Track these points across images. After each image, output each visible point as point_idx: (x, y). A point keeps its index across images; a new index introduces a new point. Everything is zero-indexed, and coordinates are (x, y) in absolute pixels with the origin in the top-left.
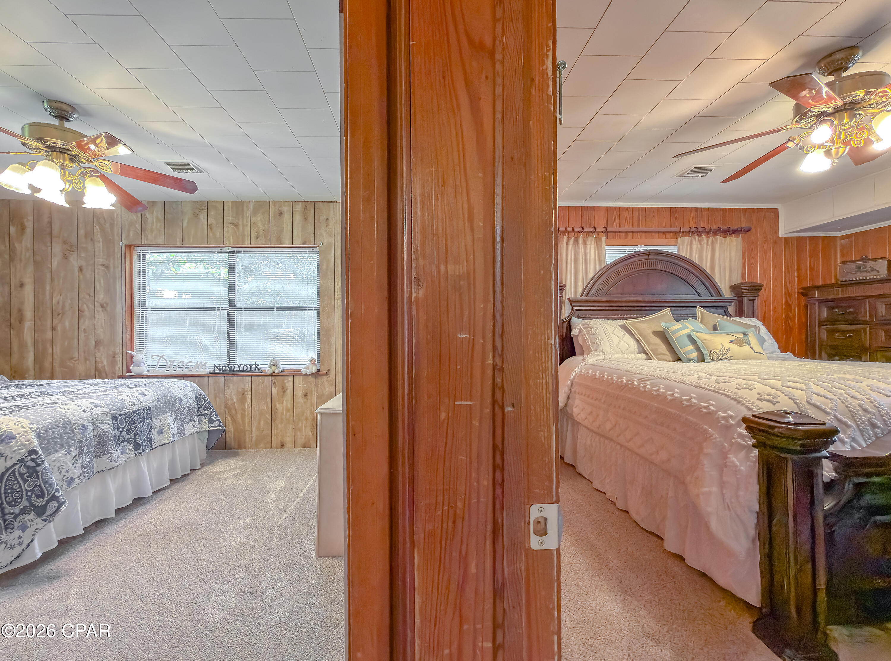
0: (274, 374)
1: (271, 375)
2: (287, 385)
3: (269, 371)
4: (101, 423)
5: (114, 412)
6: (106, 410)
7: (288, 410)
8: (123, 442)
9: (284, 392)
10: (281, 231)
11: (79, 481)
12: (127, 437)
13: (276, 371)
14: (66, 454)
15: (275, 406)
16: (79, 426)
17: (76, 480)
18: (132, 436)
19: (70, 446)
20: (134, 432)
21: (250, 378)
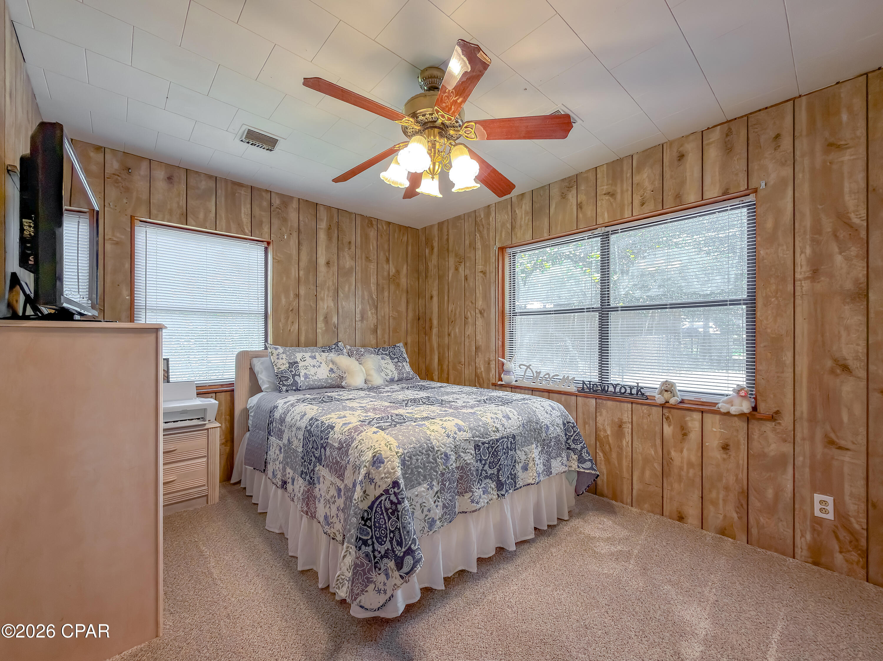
0: (667, 405)
1: (663, 406)
2: (690, 424)
3: (660, 399)
4: (464, 453)
5: (477, 439)
6: (468, 435)
7: (690, 465)
8: (486, 477)
9: (685, 435)
10: (682, 183)
11: (440, 524)
12: (490, 472)
13: (673, 401)
14: (428, 489)
15: (669, 453)
16: (441, 454)
17: (438, 522)
18: (495, 471)
19: (432, 480)
20: (497, 467)
21: (629, 405)
